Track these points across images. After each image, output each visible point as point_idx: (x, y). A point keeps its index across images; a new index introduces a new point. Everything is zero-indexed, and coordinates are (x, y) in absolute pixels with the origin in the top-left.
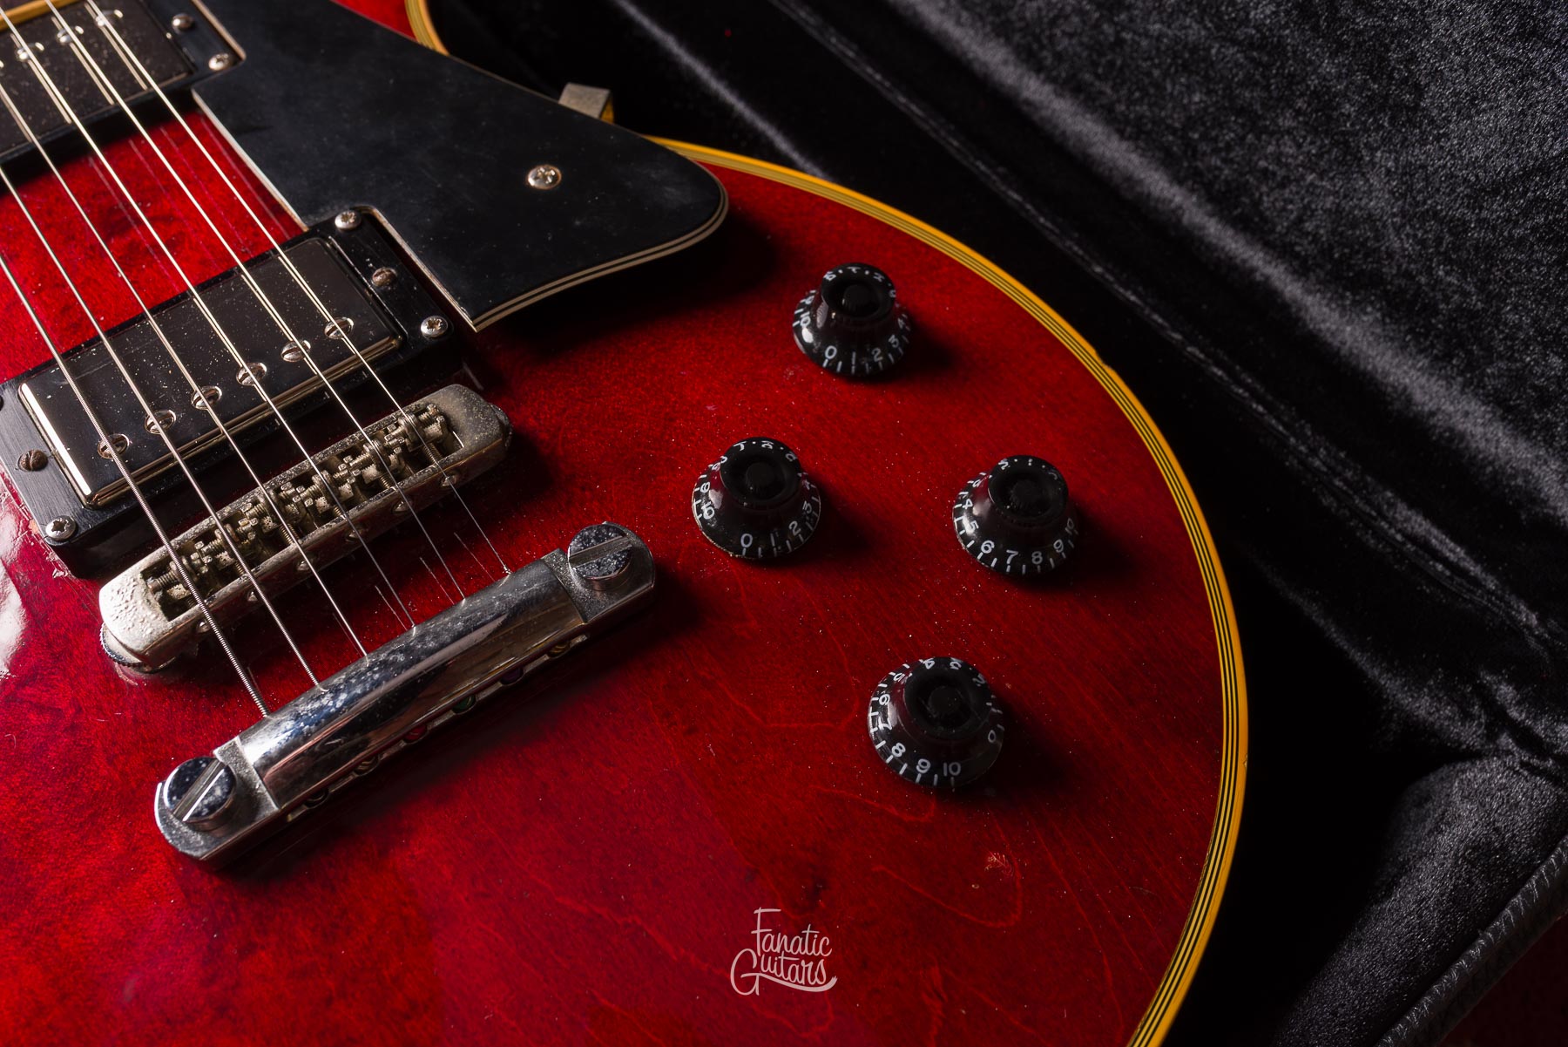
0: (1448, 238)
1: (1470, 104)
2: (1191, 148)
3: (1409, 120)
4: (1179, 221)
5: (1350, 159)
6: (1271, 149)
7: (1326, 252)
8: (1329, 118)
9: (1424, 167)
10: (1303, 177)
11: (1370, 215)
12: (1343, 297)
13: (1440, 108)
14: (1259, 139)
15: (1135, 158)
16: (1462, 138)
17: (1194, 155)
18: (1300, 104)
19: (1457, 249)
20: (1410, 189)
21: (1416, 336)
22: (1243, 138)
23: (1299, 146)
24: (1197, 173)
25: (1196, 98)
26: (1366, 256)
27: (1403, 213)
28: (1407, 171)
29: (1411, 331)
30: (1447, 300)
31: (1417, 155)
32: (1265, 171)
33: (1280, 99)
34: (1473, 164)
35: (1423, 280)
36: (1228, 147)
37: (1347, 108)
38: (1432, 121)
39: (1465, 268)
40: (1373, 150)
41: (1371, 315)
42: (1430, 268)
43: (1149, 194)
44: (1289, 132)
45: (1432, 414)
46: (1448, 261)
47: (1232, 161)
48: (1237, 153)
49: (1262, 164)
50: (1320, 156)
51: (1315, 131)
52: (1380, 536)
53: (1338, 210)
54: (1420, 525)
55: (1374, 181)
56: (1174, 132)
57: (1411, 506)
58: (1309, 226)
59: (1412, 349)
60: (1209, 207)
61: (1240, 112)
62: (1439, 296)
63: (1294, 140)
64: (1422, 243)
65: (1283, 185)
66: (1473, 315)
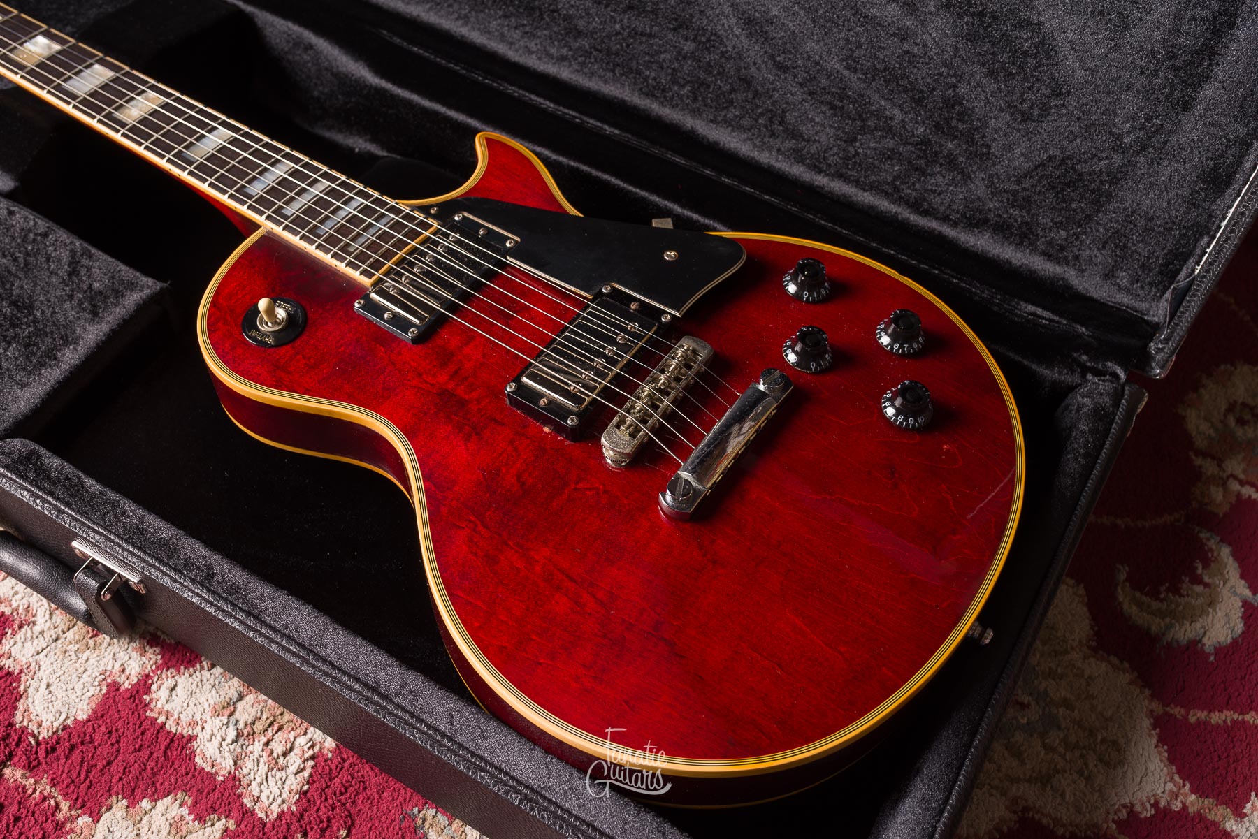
0: (1011, 198)
1: (1009, 148)
2: (897, 190)
3: (987, 158)
4: (897, 218)
5: (966, 177)
6: (932, 181)
7: (964, 215)
8: (955, 164)
9: (997, 174)
10: (948, 189)
11: (978, 197)
12: (973, 231)
13: (998, 151)
14: (926, 178)
15: (871, 198)
16: (1009, 160)
17: (899, 191)
18: (942, 161)
19: (1016, 201)
20: (993, 183)
21: (1007, 239)
22: (919, 180)
23: (944, 177)
24: (901, 198)
25: (896, 169)
26: (980, 212)
27: (992, 193)
28: (991, 176)
29: (1004, 237)
30: (1016, 221)
31: (993, 170)
32: (931, 190)
33: (933, 161)
34: (1015, 169)
35: (1005, 216)
36: (914, 184)
37: (961, 159)
38: (996, 157)
39: (1021, 208)
40: (975, 173)
41: (987, 235)
42: (1007, 211)
43: (882, 211)
44: (939, 173)
45: (1020, 267)
46: (1014, 206)
47: (916, 190)
48: (917, 186)
49: (930, 187)
50: (953, 179)
51: (950, 170)
52: (1019, 316)
53: (965, 198)
54: (1032, 308)
55: (978, 183)
56: (888, 184)
57: (1026, 302)
58: (954, 207)
59: (1006, 243)
60: (908, 210)
61: (917, 170)
62: (1013, 220)
63: (942, 175)
64: (1002, 202)
65: (939, 194)
66: (1027, 224)
